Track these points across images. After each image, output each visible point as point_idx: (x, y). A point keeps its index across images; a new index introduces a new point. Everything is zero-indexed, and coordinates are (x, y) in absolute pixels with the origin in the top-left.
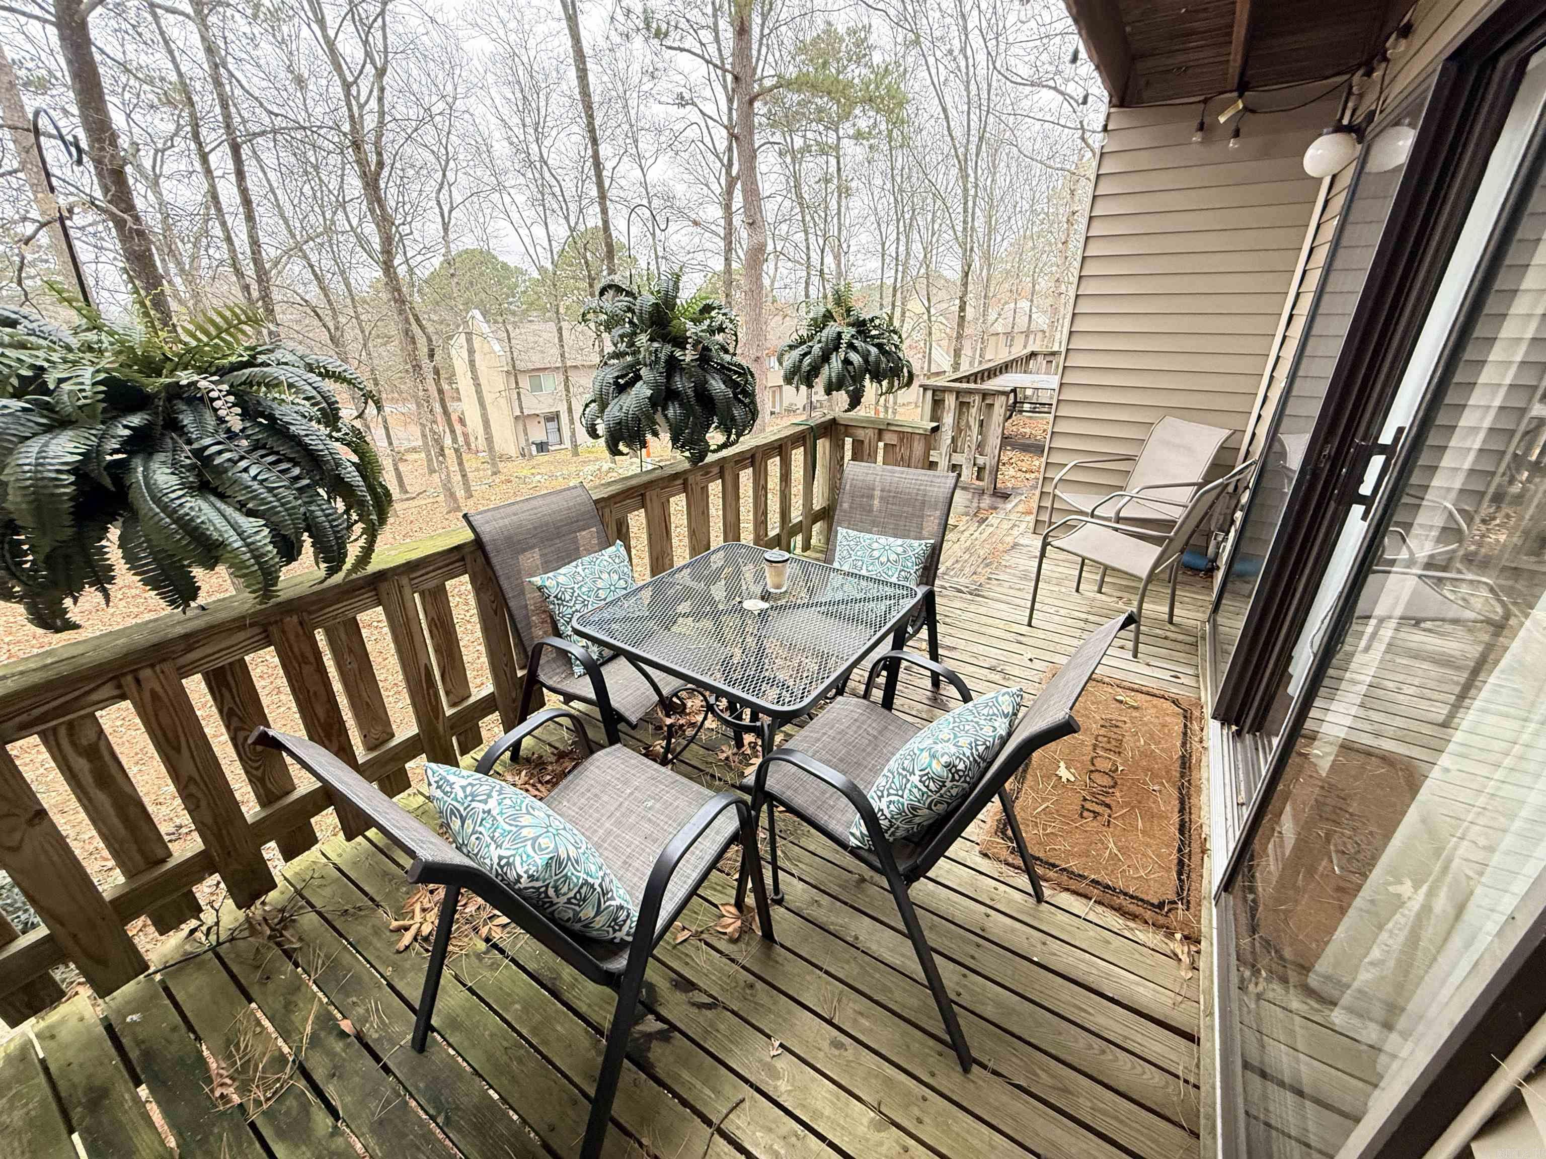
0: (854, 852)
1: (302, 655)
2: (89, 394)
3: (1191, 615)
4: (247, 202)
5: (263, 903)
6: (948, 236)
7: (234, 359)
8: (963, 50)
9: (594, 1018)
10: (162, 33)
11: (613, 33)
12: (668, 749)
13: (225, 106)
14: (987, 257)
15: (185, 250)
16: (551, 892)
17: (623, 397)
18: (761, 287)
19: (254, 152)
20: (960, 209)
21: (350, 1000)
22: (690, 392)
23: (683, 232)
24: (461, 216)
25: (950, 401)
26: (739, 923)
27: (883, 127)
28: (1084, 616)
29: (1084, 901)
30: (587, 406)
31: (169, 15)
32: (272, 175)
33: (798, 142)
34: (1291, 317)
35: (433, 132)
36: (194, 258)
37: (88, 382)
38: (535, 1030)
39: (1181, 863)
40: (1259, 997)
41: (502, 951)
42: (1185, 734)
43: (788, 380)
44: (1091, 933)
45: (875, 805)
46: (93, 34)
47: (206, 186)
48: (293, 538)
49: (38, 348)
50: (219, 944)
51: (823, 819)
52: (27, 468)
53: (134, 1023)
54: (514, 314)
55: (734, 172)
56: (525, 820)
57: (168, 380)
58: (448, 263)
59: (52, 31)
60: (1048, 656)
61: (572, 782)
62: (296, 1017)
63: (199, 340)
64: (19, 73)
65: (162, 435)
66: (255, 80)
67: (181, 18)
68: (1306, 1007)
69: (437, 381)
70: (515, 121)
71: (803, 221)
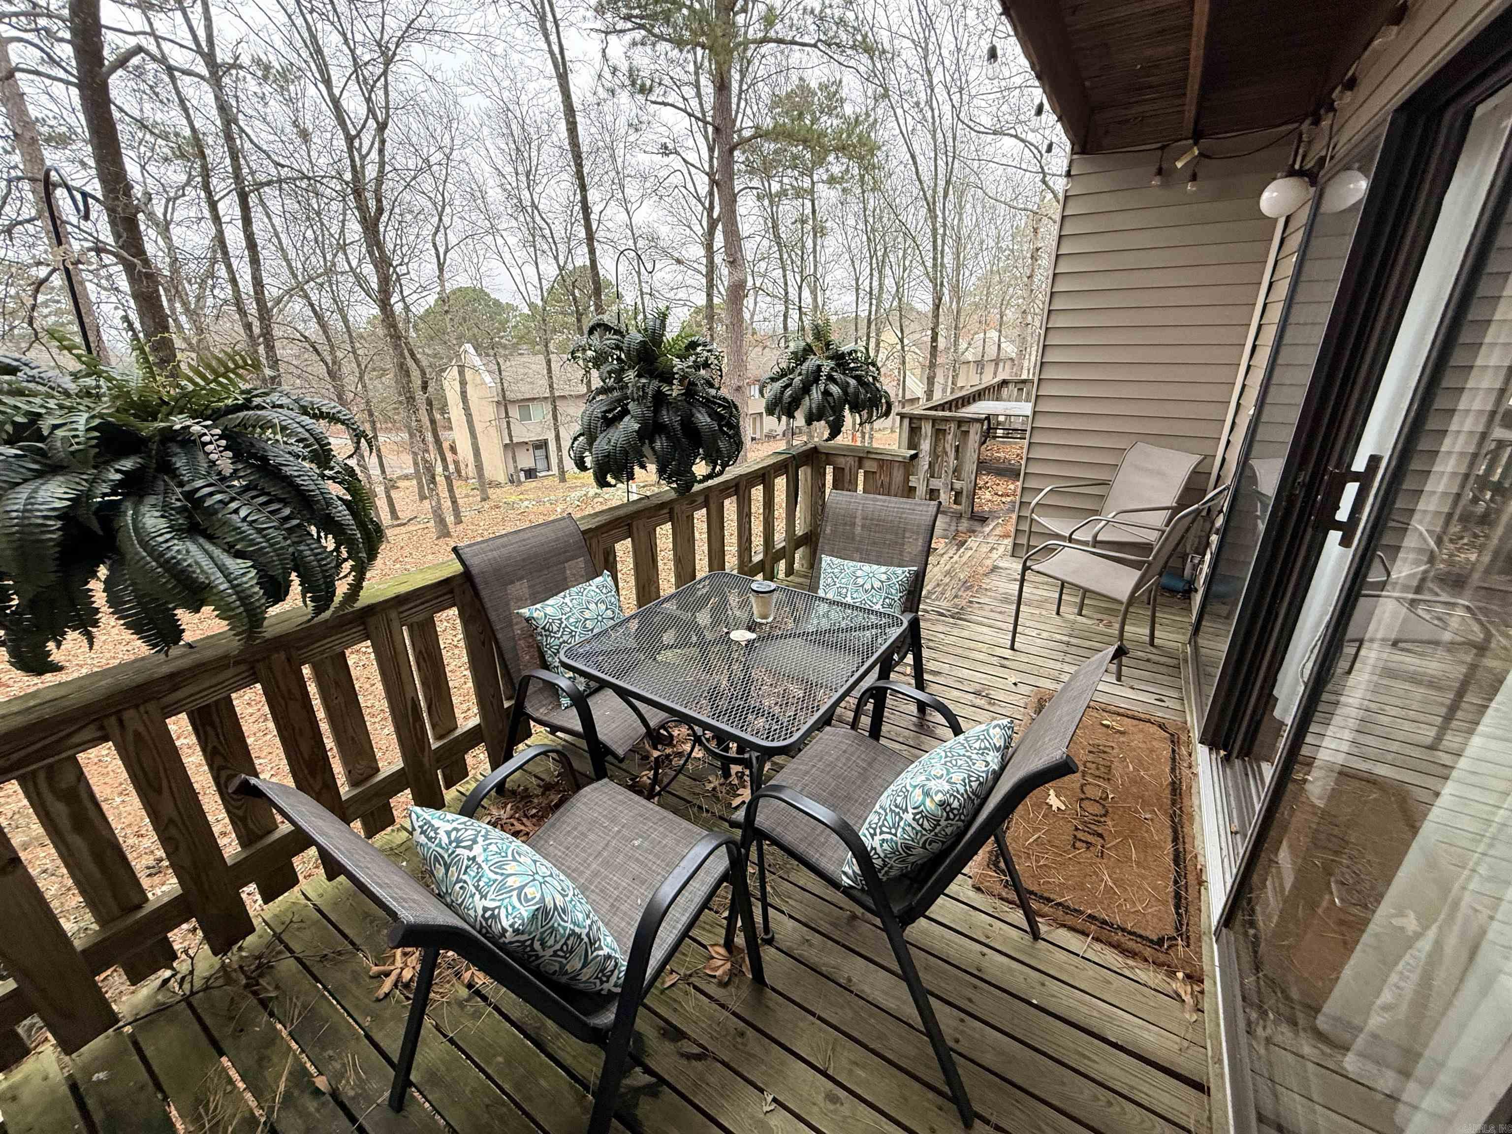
0: (846, 891)
1: (289, 691)
2: (82, 439)
3: (1172, 636)
4: (252, 245)
5: (240, 949)
6: (918, 271)
7: (229, 402)
8: (929, 103)
9: (579, 1071)
10: (178, 93)
11: (600, 90)
12: (655, 780)
13: (234, 158)
14: (956, 290)
15: (191, 290)
16: (537, 945)
17: (612, 430)
18: (741, 320)
19: (261, 200)
20: (930, 247)
21: (326, 1055)
22: (677, 426)
23: (667, 269)
24: (456, 256)
25: (927, 428)
26: (728, 966)
27: (856, 171)
28: (1066, 639)
29: (1082, 937)
30: (575, 439)
31: (184, 77)
32: (277, 221)
33: (775, 187)
34: (1254, 347)
35: (431, 180)
36: (198, 298)
37: (82, 428)
38: (518, 1087)
39: (1178, 896)
40: (1268, 1041)
41: (484, 998)
42: (1174, 759)
43: (770, 411)
44: (1091, 973)
45: (868, 842)
46: (113, 94)
47: (213, 232)
48: (280, 579)
49: (35, 394)
50: (192, 993)
51: (814, 856)
52: (14, 514)
53: (100, 1081)
54: (505, 347)
55: (715, 215)
56: (511, 868)
57: (163, 424)
58: (443, 300)
59: (74, 92)
60: (1032, 680)
61: (558, 819)
62: (269, 1073)
63: (195, 384)
64: (42, 130)
65: (155, 478)
66: (263, 135)
67: (196, 79)
68: (1317, 1051)
69: (430, 412)
70: (508, 169)
71: (781, 259)
